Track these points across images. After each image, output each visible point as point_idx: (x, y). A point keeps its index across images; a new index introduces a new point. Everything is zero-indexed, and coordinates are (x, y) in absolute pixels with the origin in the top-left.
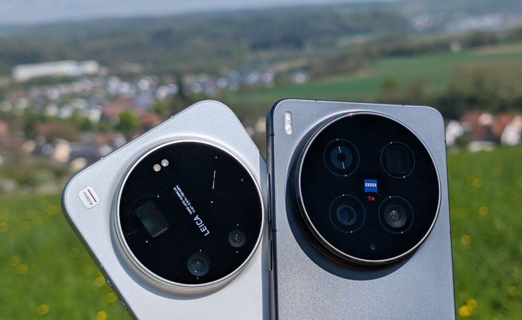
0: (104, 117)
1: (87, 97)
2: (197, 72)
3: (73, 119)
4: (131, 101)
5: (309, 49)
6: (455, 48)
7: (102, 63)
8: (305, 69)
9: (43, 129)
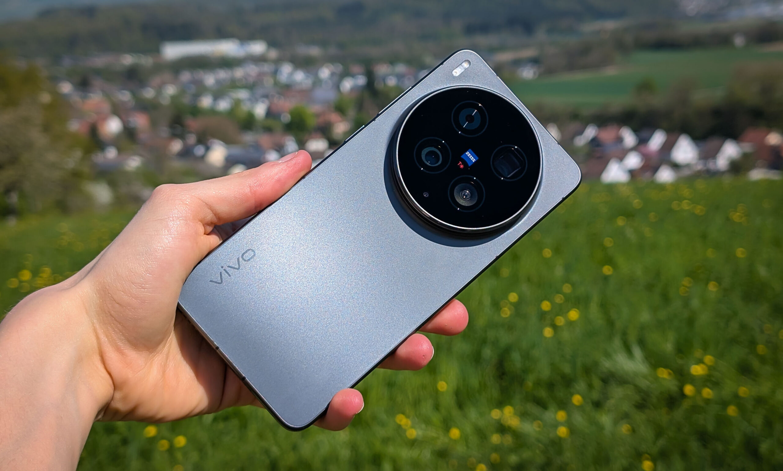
0: (270, 113)
1: (251, 87)
2: (393, 61)
3: (231, 113)
4: (306, 93)
5: (541, 35)
6: (739, 41)
7: (272, 44)
8: (535, 61)
9: (193, 123)
